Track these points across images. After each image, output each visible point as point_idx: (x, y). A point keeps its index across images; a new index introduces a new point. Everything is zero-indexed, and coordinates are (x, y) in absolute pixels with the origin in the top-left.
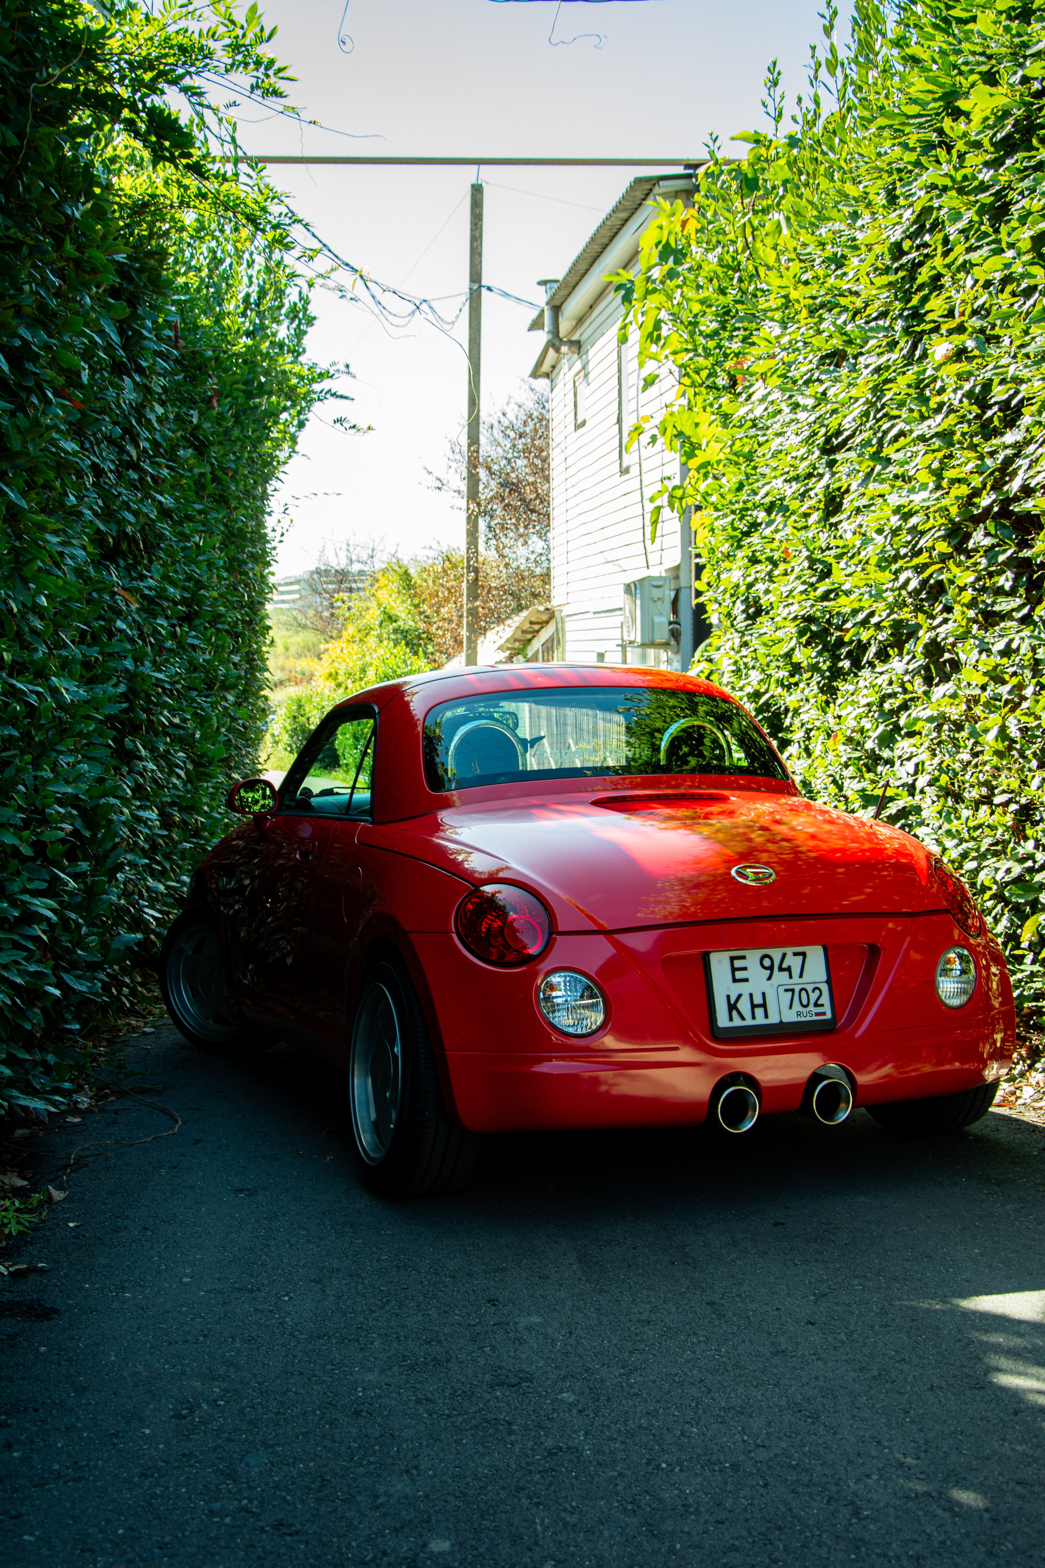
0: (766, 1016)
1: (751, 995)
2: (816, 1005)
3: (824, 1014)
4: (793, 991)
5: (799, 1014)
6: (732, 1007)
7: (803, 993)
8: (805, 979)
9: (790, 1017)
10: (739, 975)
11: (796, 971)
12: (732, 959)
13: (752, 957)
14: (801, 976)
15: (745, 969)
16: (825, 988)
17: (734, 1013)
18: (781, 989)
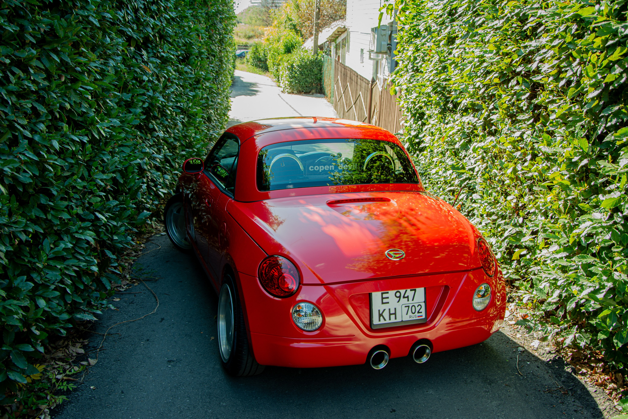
0: (396, 319)
1: (389, 309)
2: (418, 312)
3: (422, 316)
4: (409, 306)
5: (410, 317)
6: (380, 315)
7: (413, 307)
8: (414, 301)
9: (406, 318)
10: (385, 301)
11: (411, 298)
12: (382, 294)
13: (392, 293)
14: (413, 300)
15: (388, 298)
16: (423, 305)
17: (381, 318)
18: (404, 306)
